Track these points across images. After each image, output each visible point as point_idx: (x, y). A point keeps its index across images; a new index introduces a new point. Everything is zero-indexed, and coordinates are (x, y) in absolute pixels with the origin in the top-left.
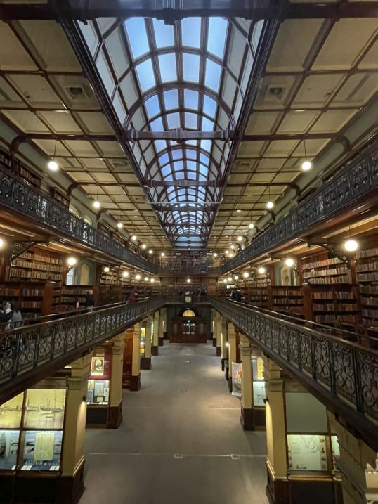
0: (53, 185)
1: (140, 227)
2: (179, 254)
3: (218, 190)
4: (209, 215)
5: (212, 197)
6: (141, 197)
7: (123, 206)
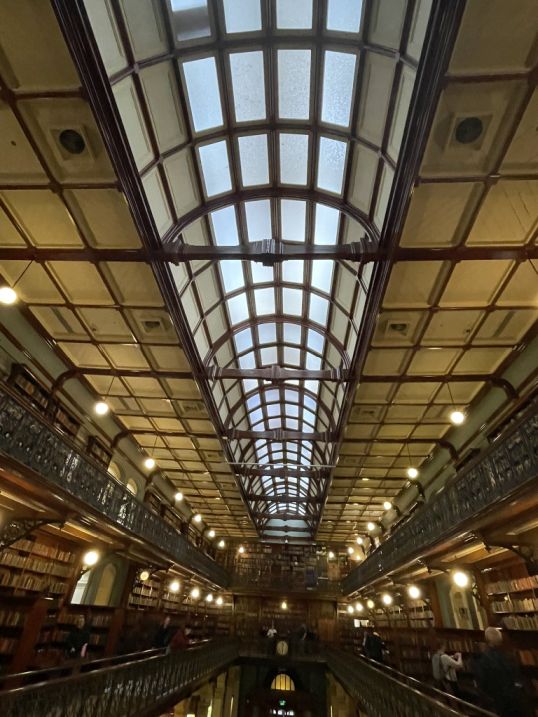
0: (94, 432)
1: (209, 500)
2: (270, 551)
3: (330, 446)
4: (318, 484)
5: (323, 456)
6: (217, 454)
7: (189, 466)
